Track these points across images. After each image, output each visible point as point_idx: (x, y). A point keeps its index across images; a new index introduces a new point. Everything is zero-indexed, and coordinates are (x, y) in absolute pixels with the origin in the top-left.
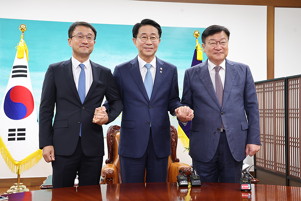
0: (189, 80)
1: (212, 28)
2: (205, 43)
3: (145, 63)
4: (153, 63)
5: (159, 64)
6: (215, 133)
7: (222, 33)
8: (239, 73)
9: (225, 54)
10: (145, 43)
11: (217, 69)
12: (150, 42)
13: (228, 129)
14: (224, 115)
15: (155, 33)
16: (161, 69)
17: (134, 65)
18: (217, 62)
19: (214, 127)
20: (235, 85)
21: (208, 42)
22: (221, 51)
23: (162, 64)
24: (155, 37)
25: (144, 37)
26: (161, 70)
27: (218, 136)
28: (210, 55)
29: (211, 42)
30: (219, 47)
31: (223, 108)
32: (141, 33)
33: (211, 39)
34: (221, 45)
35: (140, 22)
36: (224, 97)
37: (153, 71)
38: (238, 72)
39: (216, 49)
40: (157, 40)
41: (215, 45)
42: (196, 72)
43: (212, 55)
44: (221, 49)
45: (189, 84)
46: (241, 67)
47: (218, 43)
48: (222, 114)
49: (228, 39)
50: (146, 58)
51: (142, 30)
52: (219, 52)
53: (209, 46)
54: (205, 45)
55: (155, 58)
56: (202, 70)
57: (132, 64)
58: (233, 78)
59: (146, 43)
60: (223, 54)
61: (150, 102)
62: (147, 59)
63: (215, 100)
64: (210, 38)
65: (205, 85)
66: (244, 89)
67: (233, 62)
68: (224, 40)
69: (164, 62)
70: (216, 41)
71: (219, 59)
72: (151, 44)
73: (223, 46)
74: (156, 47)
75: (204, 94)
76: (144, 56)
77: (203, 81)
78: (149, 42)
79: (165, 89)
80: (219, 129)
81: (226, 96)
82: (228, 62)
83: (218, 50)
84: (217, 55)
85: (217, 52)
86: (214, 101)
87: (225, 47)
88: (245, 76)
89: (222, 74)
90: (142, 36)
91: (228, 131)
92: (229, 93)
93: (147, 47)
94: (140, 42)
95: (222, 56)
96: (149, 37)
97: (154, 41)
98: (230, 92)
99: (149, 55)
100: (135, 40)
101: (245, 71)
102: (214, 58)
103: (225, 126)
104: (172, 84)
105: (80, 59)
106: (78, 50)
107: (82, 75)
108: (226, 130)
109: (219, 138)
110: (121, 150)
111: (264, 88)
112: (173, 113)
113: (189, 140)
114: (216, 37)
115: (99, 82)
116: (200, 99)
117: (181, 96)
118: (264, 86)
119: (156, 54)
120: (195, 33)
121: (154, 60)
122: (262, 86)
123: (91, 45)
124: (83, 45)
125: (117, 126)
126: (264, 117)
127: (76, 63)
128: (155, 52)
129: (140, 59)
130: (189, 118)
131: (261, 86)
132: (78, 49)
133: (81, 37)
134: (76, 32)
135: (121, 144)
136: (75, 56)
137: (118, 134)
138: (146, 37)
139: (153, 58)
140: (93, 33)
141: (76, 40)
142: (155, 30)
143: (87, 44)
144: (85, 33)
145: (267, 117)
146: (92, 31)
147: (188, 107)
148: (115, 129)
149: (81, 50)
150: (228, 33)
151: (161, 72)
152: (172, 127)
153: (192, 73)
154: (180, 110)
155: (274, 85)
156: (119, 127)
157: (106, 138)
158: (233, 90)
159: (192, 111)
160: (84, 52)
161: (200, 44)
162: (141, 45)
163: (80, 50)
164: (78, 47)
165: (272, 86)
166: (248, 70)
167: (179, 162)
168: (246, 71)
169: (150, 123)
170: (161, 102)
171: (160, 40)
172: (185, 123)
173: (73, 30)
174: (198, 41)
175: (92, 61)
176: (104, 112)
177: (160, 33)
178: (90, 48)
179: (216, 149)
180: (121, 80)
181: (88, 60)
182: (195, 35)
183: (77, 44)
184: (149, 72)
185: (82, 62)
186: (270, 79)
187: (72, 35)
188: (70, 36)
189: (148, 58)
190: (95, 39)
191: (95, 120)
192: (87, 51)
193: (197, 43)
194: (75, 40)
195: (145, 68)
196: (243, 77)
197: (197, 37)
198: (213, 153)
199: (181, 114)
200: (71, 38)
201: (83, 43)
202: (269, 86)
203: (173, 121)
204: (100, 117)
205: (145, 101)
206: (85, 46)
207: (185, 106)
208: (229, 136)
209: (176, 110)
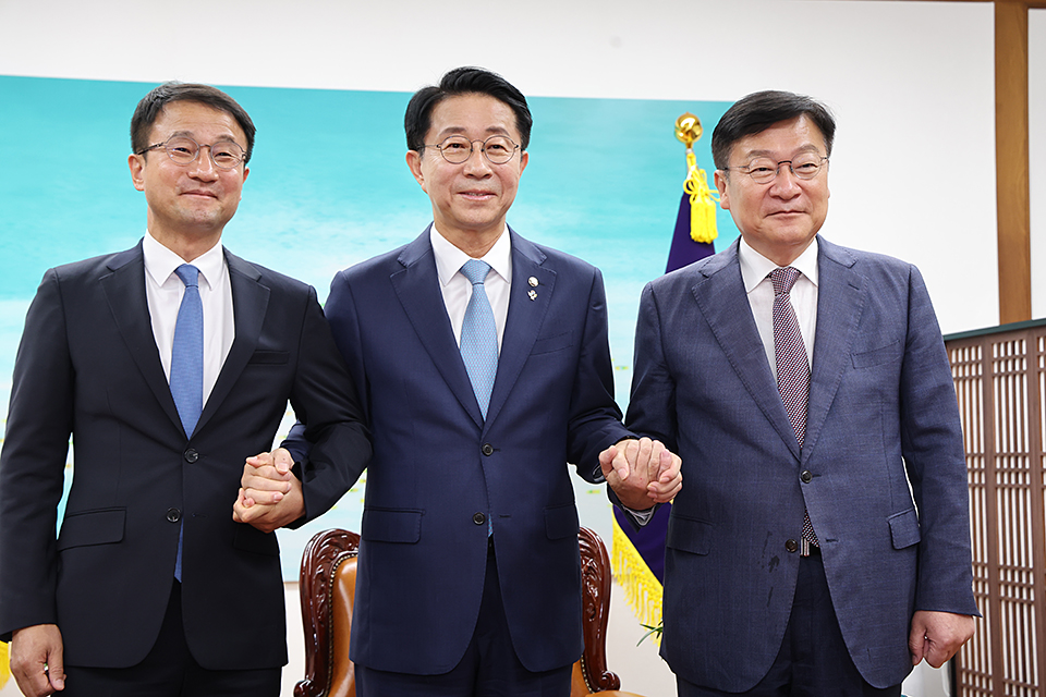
0: (658, 329)
1: (757, 103)
2: (726, 169)
3: (462, 258)
4: (499, 256)
5: (524, 260)
6: (775, 560)
7: (803, 125)
8: (876, 298)
9: (817, 214)
10: (463, 168)
11: (782, 281)
12: (481, 164)
13: (831, 546)
14: (813, 482)
15: (502, 126)
16: (534, 281)
17: (415, 266)
18: (781, 250)
19: (769, 534)
20: (862, 351)
21: (743, 163)
22: (798, 203)
23: (538, 262)
24: (502, 142)
25: (456, 146)
26: (533, 288)
27: (789, 572)
28: (749, 222)
29: (755, 163)
30: (790, 183)
31: (807, 452)
32: (442, 129)
33: (752, 152)
34: (798, 178)
35: (435, 81)
36: (813, 403)
37: (497, 294)
38: (874, 292)
39: (773, 192)
40: (511, 159)
41: (772, 178)
42: (690, 295)
43: (758, 220)
44: (797, 196)
45: (659, 348)
46: (885, 275)
47: (785, 168)
48: (805, 479)
49: (829, 151)
50: (468, 238)
51: (446, 115)
52: (786, 207)
53: (745, 180)
54: (727, 177)
55: (506, 232)
56: (716, 288)
57: (408, 263)
58: (853, 320)
59: (467, 171)
60: (805, 218)
61: (487, 428)
62: (471, 244)
63: (774, 420)
64: (747, 146)
65: (732, 351)
66: (898, 368)
67: (849, 253)
68: (810, 157)
70: (774, 161)
71: (787, 238)
72: (487, 176)
73: (804, 183)
74: (507, 185)
75: (725, 390)
76: (457, 228)
77: (722, 332)
78: (479, 164)
79: (553, 366)
80: (792, 547)
81: (823, 398)
82: (830, 251)
83: (786, 200)
84: (779, 219)
85: (779, 204)
86: (772, 423)
87: (812, 184)
88: (905, 311)
89: (804, 302)
90: (448, 142)
91: (833, 553)
92: (833, 388)
93: (470, 188)
94: (441, 166)
95: (801, 226)
96: (478, 146)
97: (498, 159)
98: (841, 385)
99: (479, 220)
100: (415, 161)
101: (902, 292)
102: (768, 232)
103: (822, 534)
104: (581, 348)
105: (182, 243)
106: (171, 208)
107: (191, 311)
108: (824, 546)
109: (793, 583)
110: (361, 639)
111: (987, 361)
112: (591, 472)
113: (661, 588)
114: (777, 141)
115: (264, 341)
116: (710, 411)
117: (622, 397)
118: (987, 353)
119: (510, 217)
120: (682, 125)
121: (503, 243)
122: (976, 353)
123: (231, 188)
124: (196, 186)
125: (345, 532)
126: (991, 489)
127: (161, 261)
128: (505, 208)
129: (439, 242)
130: (663, 489)
131: (973, 350)
132: (172, 202)
133: (187, 148)
134: (164, 129)
135: (363, 614)
136: (159, 232)
137: (351, 567)
138: (462, 146)
139: (498, 237)
140: (239, 136)
141: (164, 166)
142: (503, 115)
143: (213, 181)
144: (207, 136)
145: (1003, 490)
146: (236, 126)
147: (656, 442)
148: (337, 545)
149: (187, 208)
150: (825, 126)
151: (533, 295)
152: (584, 533)
154: (621, 455)
155: (1033, 347)
156: (352, 537)
157: (298, 586)
158: (851, 373)
159: (676, 461)
160: (199, 216)
161: (702, 171)
162: (445, 180)
163: (179, 208)
164: (172, 193)
165: (1021, 351)
166: (916, 288)
167: (617, 687)
168: (909, 289)
169: (485, 520)
170: (534, 428)
171: (524, 158)
172: (641, 515)
173: (152, 121)
174: (694, 159)
175: (234, 251)
176: (282, 474)
177: (524, 124)
178: (226, 200)
179: (781, 631)
180: (358, 335)
181: (218, 249)
182: (682, 134)
183: (167, 180)
184: (478, 296)
185: (188, 256)
186: (1014, 319)
187: (146, 140)
188: (140, 146)
189: (474, 235)
190: (246, 161)
191: (243, 510)
192: (211, 211)
193: (693, 168)
194: (160, 162)
195: (461, 279)
196: (893, 315)
197: (690, 139)
198: (770, 651)
199: (625, 473)
200: (144, 153)
201: (195, 178)
202: (1010, 353)
203: (593, 507)
204: (267, 496)
206: (204, 190)
207: (646, 440)
208: (839, 577)
209: (603, 456)
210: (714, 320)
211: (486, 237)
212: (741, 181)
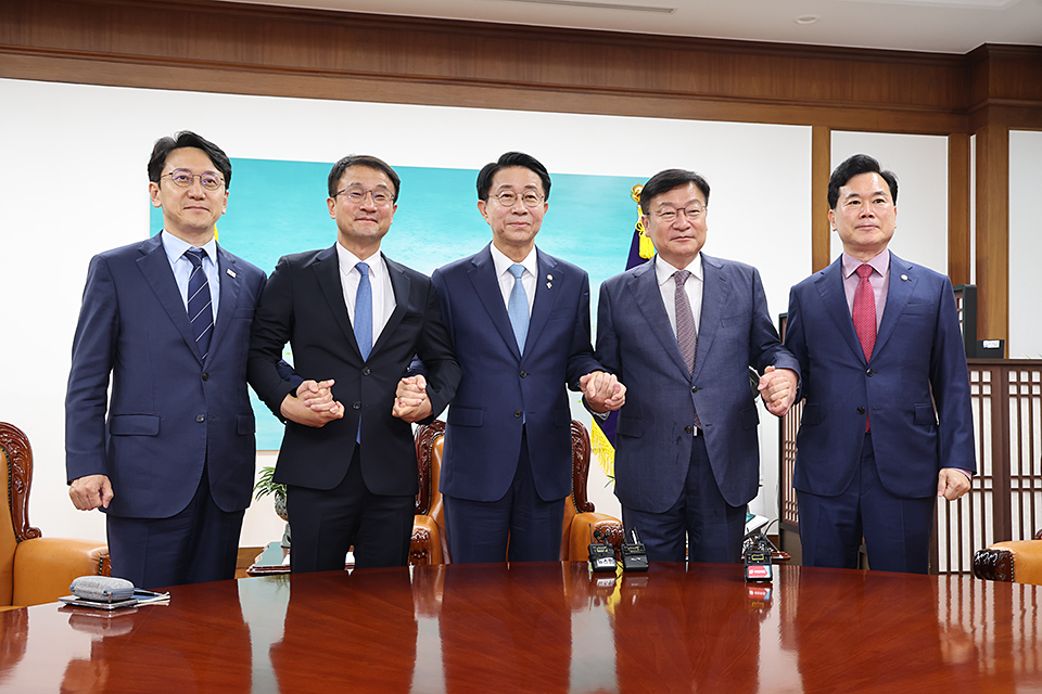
2: (648, 214)
3: (509, 263)
4: (530, 262)
5: (545, 265)
6: (679, 438)
7: (692, 186)
8: (735, 286)
9: (699, 239)
10: (511, 209)
11: (680, 279)
12: (522, 206)
13: (710, 428)
14: (698, 393)
15: (535, 185)
16: (550, 277)
17: (482, 266)
18: (680, 259)
19: (675, 423)
20: (727, 317)
21: (658, 209)
22: (688, 233)
23: (553, 267)
24: (534, 194)
25: (507, 196)
26: (549, 281)
27: (688, 444)
28: (661, 245)
29: (664, 210)
30: (684, 221)
31: (696, 376)
32: (499, 187)
33: (662, 204)
34: (689, 218)
36: (699, 348)
37: (529, 285)
38: (733, 283)
39: (675, 226)
40: (540, 205)
41: (674, 218)
42: (627, 287)
43: (666, 242)
44: (688, 229)
46: (740, 272)
47: (681, 212)
48: (694, 391)
49: (707, 203)
51: (501, 178)
52: (682, 234)
53: (659, 220)
54: (648, 218)
55: (534, 250)
56: (642, 283)
57: (478, 264)
58: (722, 299)
59: (514, 211)
60: (694, 241)
61: (523, 361)
62: (515, 255)
63: (676, 360)
64: (659, 200)
67: (719, 260)
68: (696, 206)
69: (556, 260)
70: (675, 208)
71: (684, 253)
72: (525, 213)
73: (692, 221)
74: (537, 220)
75: (648, 342)
76: (507, 244)
77: (645, 309)
78: (520, 207)
79: (559, 328)
80: (689, 430)
81: (705, 345)
82: (709, 260)
83: (682, 231)
84: (679, 241)
85: (679, 234)
86: (673, 361)
87: (697, 221)
88: (751, 294)
89: (694, 292)
90: (503, 193)
91: (711, 432)
92: (710, 339)
93: (516, 221)
94: (498, 208)
95: (691, 246)
96: (520, 196)
97: (532, 204)
98: (715, 336)
99: (520, 239)
101: (749, 283)
102: (672, 249)
103: (703, 421)
105: (358, 249)
106: (350, 229)
108: (704, 429)
109: (690, 450)
114: (677, 196)
115: (410, 308)
116: (639, 354)
121: (532, 255)
123: (385, 216)
124: (364, 215)
125: (439, 421)
127: (348, 260)
128: (535, 233)
129: (495, 252)
130: (613, 404)
132: (351, 225)
133: (359, 193)
134: (346, 182)
136: (344, 243)
138: (511, 196)
139: (530, 251)
140: (389, 185)
141: (346, 203)
142: (534, 179)
143: (374, 212)
144: (370, 185)
146: (388, 179)
148: (434, 428)
149: (360, 228)
150: (704, 189)
151: (549, 285)
152: (575, 423)
153: (617, 290)
154: (592, 382)
158: (720, 330)
159: (623, 389)
160: (366, 234)
162: (500, 217)
163: (355, 228)
164: (351, 220)
166: (757, 281)
167: (593, 511)
168: (751, 282)
169: (521, 415)
170: (549, 363)
171: (546, 205)
173: (339, 178)
176: (422, 390)
177: (547, 185)
178: (382, 223)
179: (684, 479)
181: (378, 253)
183: (347, 211)
184: (518, 284)
185: (361, 256)
187: (336, 189)
188: (333, 193)
190: (395, 201)
192: (373, 229)
194: (344, 201)
195: (508, 274)
198: (678, 489)
199: (593, 394)
200: (335, 196)
201: (363, 210)
204: (413, 402)
205: (510, 359)
206: (368, 217)
207: (607, 374)
208: (713, 445)
209: (582, 379)
210: (640, 302)
211: (523, 250)
212: (656, 219)
